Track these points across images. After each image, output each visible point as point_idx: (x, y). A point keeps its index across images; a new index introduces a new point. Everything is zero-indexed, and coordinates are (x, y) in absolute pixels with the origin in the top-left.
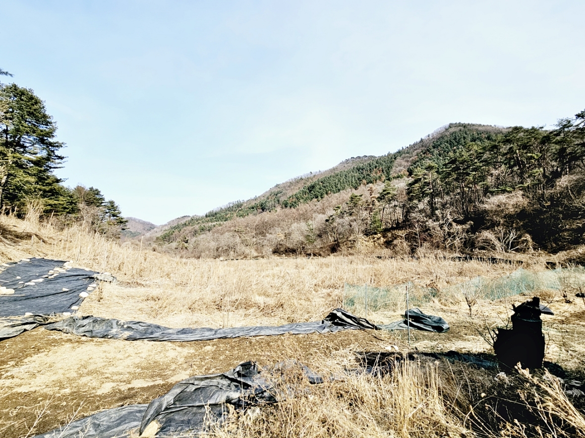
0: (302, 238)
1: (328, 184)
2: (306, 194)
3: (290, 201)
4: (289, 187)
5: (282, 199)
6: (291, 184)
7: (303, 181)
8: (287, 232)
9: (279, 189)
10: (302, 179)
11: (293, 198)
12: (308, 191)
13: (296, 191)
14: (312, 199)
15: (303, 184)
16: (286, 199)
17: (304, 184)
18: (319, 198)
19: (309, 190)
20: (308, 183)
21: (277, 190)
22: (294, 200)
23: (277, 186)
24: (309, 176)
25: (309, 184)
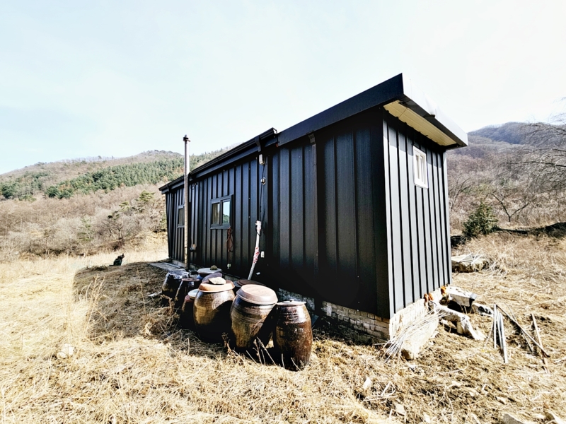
0: (73, 237)
1: (122, 175)
2: (88, 183)
3: (62, 189)
4: (62, 169)
5: (48, 184)
6: (65, 167)
7: (86, 166)
8: (48, 228)
9: (42, 170)
10: (84, 163)
11: (67, 185)
12: (92, 179)
13: (73, 176)
14: (97, 189)
15: (85, 169)
16: (55, 186)
17: (89, 169)
18: (108, 189)
19: (93, 177)
20: (94, 169)
21: (38, 171)
22: (68, 188)
23: (39, 165)
24: (96, 161)
25: (95, 171)
